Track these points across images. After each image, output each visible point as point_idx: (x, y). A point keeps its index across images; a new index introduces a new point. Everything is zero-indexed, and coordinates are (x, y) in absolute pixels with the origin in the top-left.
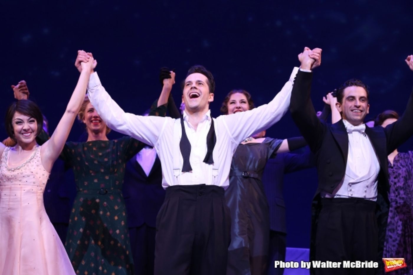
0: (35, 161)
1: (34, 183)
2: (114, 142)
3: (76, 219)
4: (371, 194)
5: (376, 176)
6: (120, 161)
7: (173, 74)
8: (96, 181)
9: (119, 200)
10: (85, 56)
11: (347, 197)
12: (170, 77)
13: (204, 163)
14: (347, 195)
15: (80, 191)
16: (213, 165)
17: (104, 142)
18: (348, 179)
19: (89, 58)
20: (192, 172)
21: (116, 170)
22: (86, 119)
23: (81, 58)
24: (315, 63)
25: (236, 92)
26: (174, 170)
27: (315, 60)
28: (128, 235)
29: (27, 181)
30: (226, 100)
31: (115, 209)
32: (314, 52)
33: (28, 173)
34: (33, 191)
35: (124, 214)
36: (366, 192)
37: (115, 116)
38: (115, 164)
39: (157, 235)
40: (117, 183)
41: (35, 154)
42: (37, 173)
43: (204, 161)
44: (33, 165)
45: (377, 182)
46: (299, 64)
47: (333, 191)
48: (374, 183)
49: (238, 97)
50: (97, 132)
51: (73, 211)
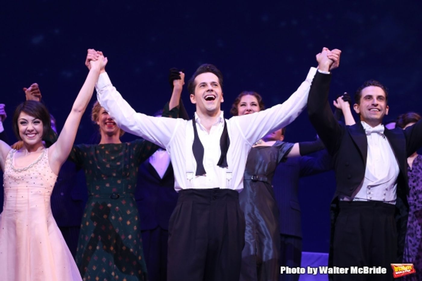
0: (43, 162)
1: (42, 185)
2: (127, 145)
3: (87, 223)
4: (391, 197)
5: (396, 178)
6: (133, 165)
7: (182, 75)
8: (108, 185)
9: (131, 205)
10: (94, 54)
11: (366, 200)
12: (180, 78)
13: (218, 167)
14: (366, 198)
15: (91, 195)
16: (227, 168)
17: (117, 145)
18: (367, 182)
19: (98, 57)
20: (206, 176)
21: (128, 174)
22: (100, 121)
23: (90, 56)
24: (333, 65)
25: (247, 94)
26: (187, 174)
27: (334, 61)
28: (141, 240)
29: (34, 183)
30: (237, 102)
31: (127, 214)
32: (333, 53)
33: (36, 174)
34: (40, 193)
35: (136, 219)
36: (385, 195)
37: (126, 116)
38: (128, 168)
39: (169, 240)
40: (130, 187)
41: (43, 156)
42: (45, 175)
43: (218, 165)
44: (41, 167)
45: (396, 185)
46: (316, 64)
47: (351, 194)
48: (393, 186)
49: (249, 99)
50: (110, 135)
51: (85, 216)
